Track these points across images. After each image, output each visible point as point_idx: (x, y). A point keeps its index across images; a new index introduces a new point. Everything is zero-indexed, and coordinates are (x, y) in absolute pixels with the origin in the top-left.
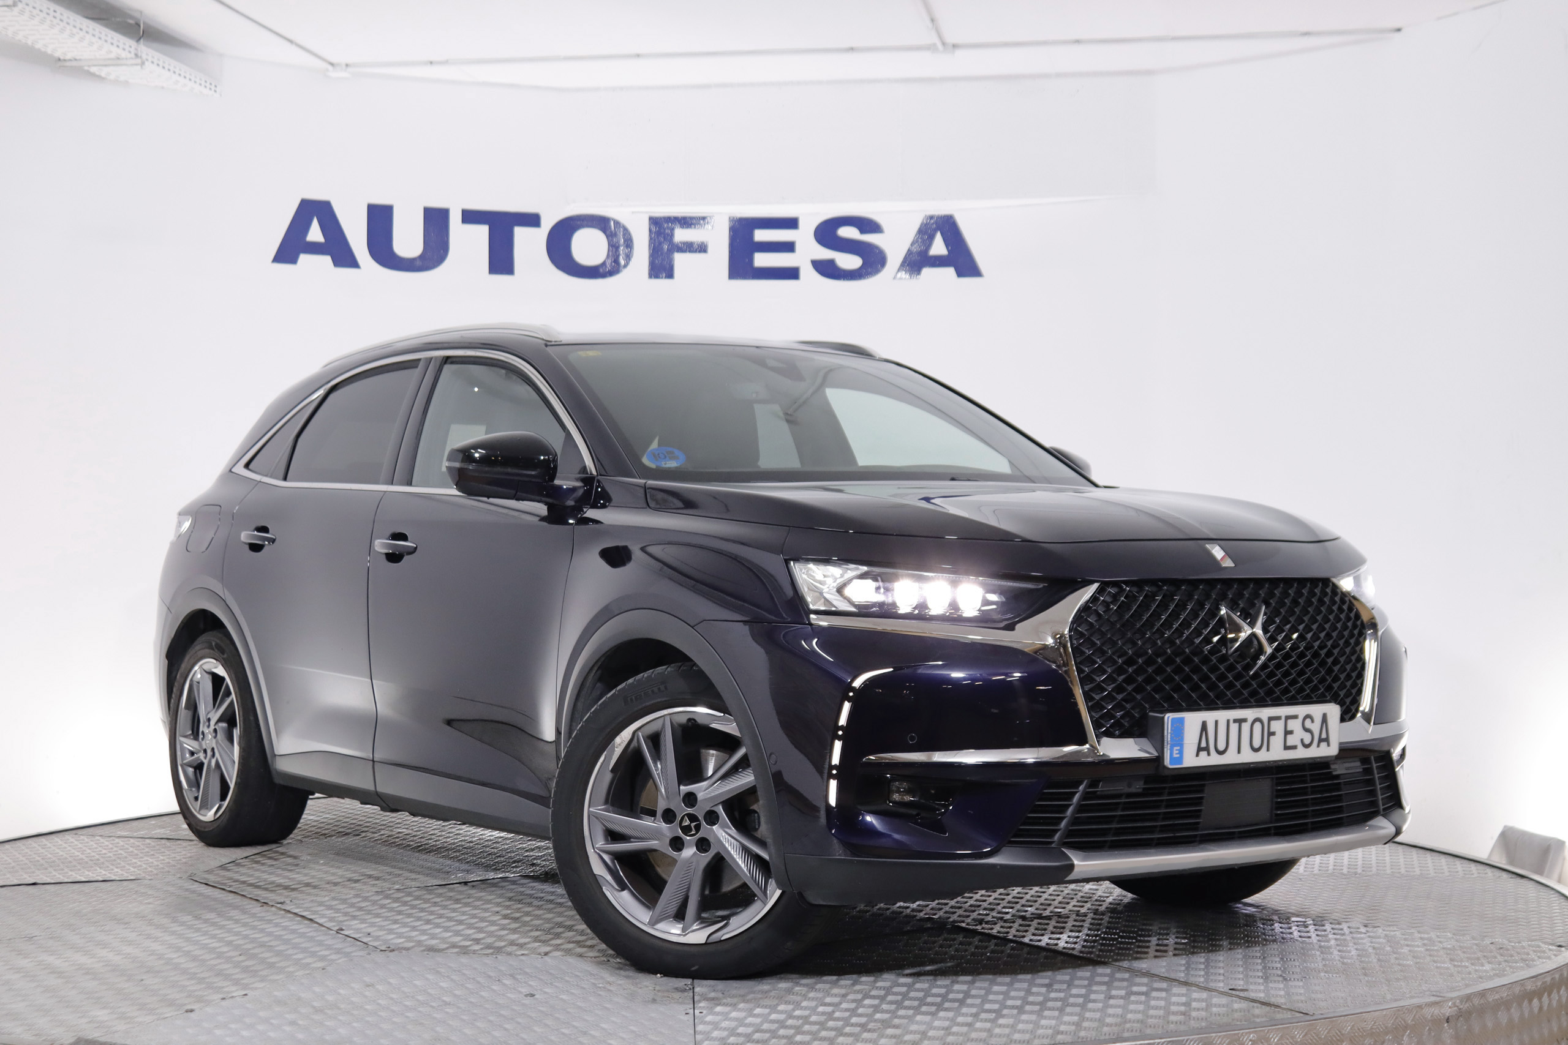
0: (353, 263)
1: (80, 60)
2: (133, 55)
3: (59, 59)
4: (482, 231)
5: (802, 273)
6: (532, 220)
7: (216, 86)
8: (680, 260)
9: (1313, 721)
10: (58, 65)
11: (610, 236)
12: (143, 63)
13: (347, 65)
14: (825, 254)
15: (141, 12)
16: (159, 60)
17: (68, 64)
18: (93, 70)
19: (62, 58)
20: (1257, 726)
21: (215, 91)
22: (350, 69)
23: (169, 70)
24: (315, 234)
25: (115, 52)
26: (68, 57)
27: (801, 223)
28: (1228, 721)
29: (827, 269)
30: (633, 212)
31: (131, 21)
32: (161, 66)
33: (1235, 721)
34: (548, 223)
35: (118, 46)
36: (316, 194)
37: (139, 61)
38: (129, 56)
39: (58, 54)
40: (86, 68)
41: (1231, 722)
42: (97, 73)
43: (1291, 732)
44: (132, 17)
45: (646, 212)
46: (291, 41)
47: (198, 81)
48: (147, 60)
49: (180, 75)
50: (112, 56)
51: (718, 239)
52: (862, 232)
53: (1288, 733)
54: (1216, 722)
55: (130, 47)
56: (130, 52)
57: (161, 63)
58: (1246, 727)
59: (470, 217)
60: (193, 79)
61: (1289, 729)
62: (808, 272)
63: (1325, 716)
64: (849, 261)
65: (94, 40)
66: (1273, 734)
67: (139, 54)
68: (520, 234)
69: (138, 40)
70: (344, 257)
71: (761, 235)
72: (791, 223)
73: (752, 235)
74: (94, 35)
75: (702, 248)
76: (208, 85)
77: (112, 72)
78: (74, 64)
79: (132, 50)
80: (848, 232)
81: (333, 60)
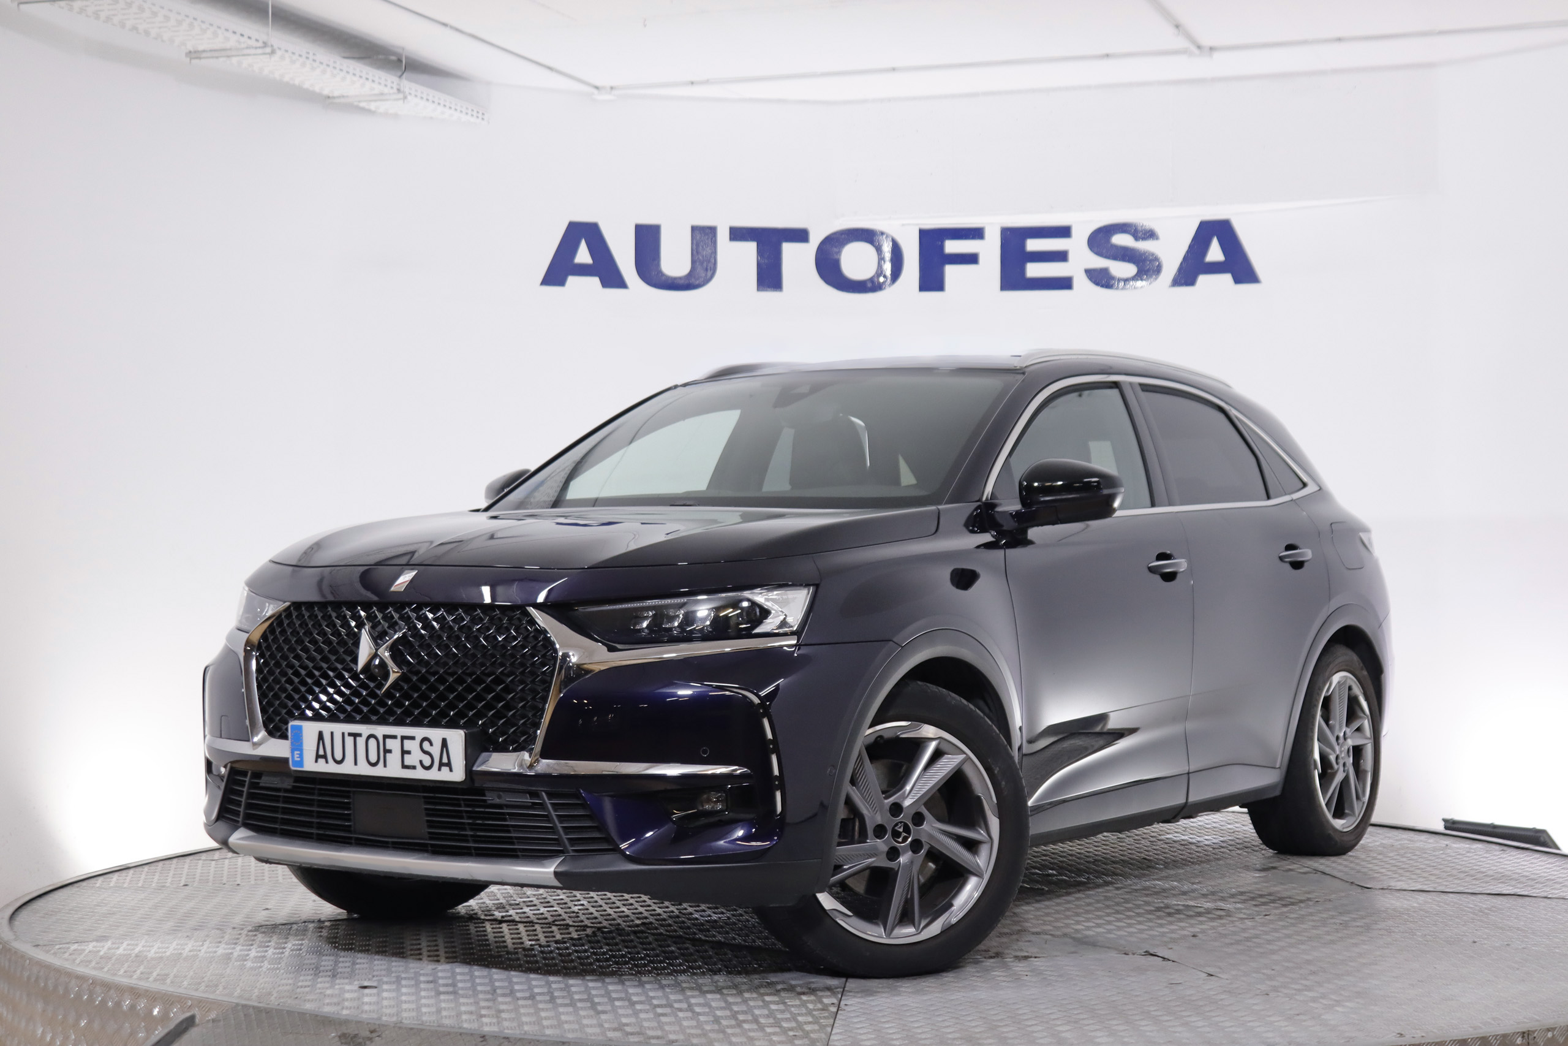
0: (621, 283)
1: (347, 96)
2: (395, 90)
3: (329, 97)
4: (750, 249)
5: (1076, 283)
6: (800, 235)
7: (483, 114)
8: (951, 272)
9: (431, 745)
10: (327, 102)
11: (879, 249)
12: (405, 98)
13: (612, 88)
14: (1099, 262)
15: (403, 49)
16: (422, 93)
17: (337, 101)
18: (362, 105)
19: (331, 95)
20: (372, 742)
21: (483, 119)
22: (615, 92)
23: (433, 102)
24: (583, 256)
25: (378, 89)
26: (336, 94)
27: (1074, 232)
28: (343, 734)
29: (1101, 278)
30: (903, 225)
31: (393, 58)
32: (425, 98)
33: (350, 734)
34: (816, 238)
35: (380, 83)
36: (584, 216)
37: (401, 96)
38: (391, 91)
39: (326, 92)
40: (356, 103)
41: (346, 735)
42: (367, 107)
43: (409, 752)
44: (394, 54)
45: (917, 224)
46: (550, 68)
47: (464, 110)
48: (410, 94)
49: (445, 106)
50: (376, 92)
51: (990, 250)
52: (1137, 238)
53: (404, 752)
54: (332, 733)
55: (393, 83)
56: (392, 88)
57: (425, 96)
58: (361, 742)
59: (738, 234)
60: (459, 108)
61: (406, 748)
62: (1081, 282)
63: (444, 743)
64: (1122, 269)
65: (355, 79)
66: (390, 751)
67: (402, 89)
68: (790, 251)
69: (400, 77)
70: (612, 278)
71: (1033, 245)
72: (1064, 232)
73: (1023, 245)
74: (354, 75)
75: (971, 259)
76: (475, 113)
77: (382, 107)
78: (342, 100)
79: (395, 86)
80: (1121, 240)
81: (598, 84)
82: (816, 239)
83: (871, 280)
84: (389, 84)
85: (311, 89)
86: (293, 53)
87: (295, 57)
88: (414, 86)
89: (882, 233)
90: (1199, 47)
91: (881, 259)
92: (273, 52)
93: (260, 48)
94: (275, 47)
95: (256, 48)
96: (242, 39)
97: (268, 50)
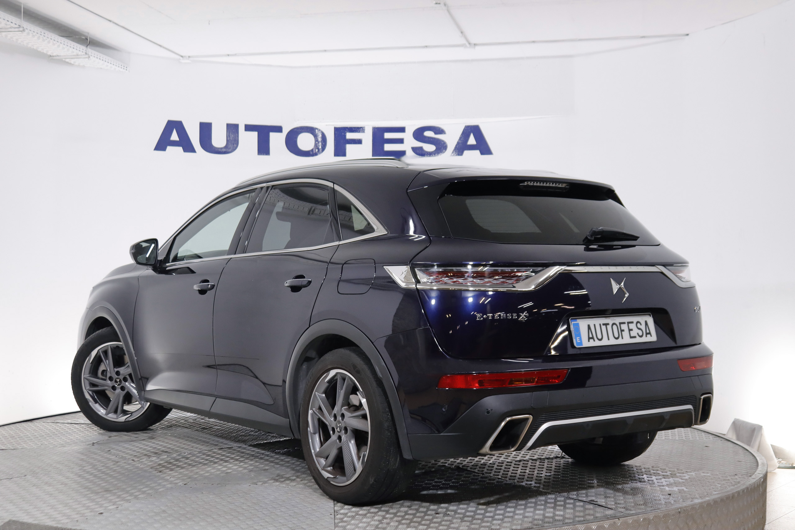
0: (193, 150)
1: (60, 56)
3: (51, 56)
4: (255, 135)
5: (407, 154)
6: (278, 129)
7: (126, 67)
8: (349, 147)
10: (50, 58)
11: (315, 136)
12: (89, 57)
13: (189, 57)
14: (418, 144)
15: (88, 33)
16: (97, 55)
17: (55, 58)
18: (67, 60)
19: (52, 55)
21: (126, 70)
22: (191, 59)
23: (103, 60)
24: (175, 137)
25: (76, 52)
26: (54, 54)
27: (407, 130)
29: (419, 152)
30: (327, 125)
31: (83, 37)
32: (99, 58)
35: (77, 49)
36: (175, 118)
37: (87, 56)
38: (82, 54)
39: (49, 53)
40: (64, 60)
42: (69, 62)
44: (84, 36)
45: (333, 125)
46: (160, 46)
47: (117, 65)
48: (91, 56)
49: (108, 62)
50: (75, 54)
51: (367, 137)
52: (436, 133)
55: (83, 49)
56: (83, 52)
57: (99, 57)
59: (249, 128)
60: (115, 64)
62: (410, 153)
64: (429, 148)
67: (88, 53)
68: (273, 136)
69: (87, 46)
70: (189, 148)
71: (387, 136)
72: (402, 130)
73: (383, 136)
74: (64, 44)
75: (359, 142)
76: (123, 67)
77: (77, 62)
78: (57, 58)
79: (84, 51)
80: (429, 134)
81: (182, 55)
82: (286, 131)
83: (312, 150)
84: (81, 50)
85: (42, 51)
86: (34, 32)
87: (34, 34)
88: (93, 52)
89: (317, 129)
90: (469, 44)
91: (316, 140)
92: (24, 30)
93: (17, 28)
94: (25, 28)
95: (15, 28)
96: (8, 23)
97: (21, 29)
